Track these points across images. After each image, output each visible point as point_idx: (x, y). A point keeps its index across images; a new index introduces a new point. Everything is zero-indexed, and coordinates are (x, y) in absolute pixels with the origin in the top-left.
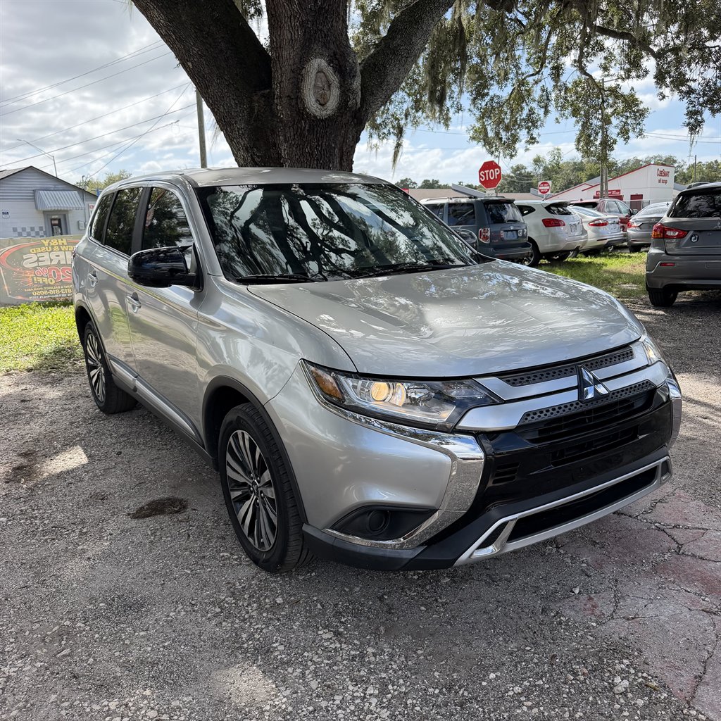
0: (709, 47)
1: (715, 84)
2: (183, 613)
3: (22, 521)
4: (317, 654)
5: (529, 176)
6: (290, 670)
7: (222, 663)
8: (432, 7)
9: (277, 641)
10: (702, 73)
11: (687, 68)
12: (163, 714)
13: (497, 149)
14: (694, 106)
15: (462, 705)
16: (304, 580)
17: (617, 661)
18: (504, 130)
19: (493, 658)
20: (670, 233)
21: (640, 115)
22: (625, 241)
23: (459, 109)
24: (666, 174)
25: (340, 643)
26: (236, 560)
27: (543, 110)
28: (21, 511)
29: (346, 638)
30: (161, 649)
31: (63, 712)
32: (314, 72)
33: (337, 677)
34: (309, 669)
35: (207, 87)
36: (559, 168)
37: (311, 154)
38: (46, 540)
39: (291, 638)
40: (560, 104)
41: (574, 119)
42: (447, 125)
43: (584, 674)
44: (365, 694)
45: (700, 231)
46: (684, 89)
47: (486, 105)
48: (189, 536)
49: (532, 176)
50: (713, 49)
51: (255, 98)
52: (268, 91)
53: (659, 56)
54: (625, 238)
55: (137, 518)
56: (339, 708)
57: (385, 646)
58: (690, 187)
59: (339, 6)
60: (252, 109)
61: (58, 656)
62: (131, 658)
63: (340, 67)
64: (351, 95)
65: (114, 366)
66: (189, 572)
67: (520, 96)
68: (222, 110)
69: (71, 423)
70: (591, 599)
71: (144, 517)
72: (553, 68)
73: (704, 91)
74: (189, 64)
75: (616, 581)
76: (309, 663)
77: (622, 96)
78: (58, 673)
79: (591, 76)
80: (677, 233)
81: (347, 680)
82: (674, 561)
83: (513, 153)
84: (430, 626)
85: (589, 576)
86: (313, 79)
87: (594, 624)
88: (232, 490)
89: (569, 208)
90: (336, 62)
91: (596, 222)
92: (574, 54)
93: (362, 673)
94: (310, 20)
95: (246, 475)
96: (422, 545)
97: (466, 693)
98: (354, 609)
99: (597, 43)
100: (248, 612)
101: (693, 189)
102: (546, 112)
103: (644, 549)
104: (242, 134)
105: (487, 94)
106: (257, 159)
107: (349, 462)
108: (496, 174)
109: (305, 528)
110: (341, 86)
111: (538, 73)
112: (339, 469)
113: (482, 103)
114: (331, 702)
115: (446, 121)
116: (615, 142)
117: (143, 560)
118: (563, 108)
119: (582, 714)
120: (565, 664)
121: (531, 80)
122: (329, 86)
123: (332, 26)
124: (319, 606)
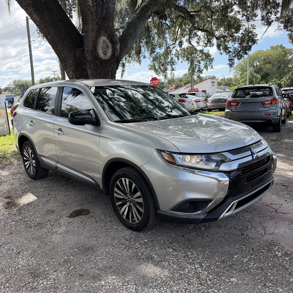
0: (235, 36)
1: (238, 49)
2: (111, 249)
3: (22, 223)
4: (170, 257)
5: (163, 83)
6: (164, 263)
7: (137, 264)
8: (143, 18)
9: (153, 254)
10: (233, 45)
11: (227, 43)
12: (125, 283)
13: (159, 73)
14: (231, 57)
15: (230, 267)
16: (151, 233)
17: (274, 247)
18: (162, 66)
19: (233, 251)
20: (232, 104)
21: (211, 60)
22: (206, 107)
23: (145, 57)
24: (214, 83)
25: (177, 252)
26: (121, 228)
27: (177, 58)
28: (19, 219)
29: (178, 251)
30: (110, 262)
31: (84, 288)
32: (102, 42)
33: (182, 263)
34: (170, 262)
35: (57, 47)
36: (174, 80)
37: (100, 74)
38: (37, 229)
39: (158, 253)
40: (182, 56)
41: (188, 62)
42: (140, 64)
43: (265, 252)
44: (195, 268)
45: (244, 103)
46: (227, 51)
47: (155, 56)
48: (97, 222)
49: (164, 83)
50: (237, 37)
51: (77, 51)
52: (82, 48)
53: (218, 39)
54: (207, 107)
55: (71, 217)
56: (189, 273)
57: (194, 251)
58: (238, 87)
59: (111, 17)
60: (75, 56)
61: (70, 269)
62: (100, 267)
63: (112, 40)
64: (116, 51)
65: (43, 159)
66: (105, 235)
67: (168, 52)
68: (63, 56)
69: (21, 184)
70: (255, 229)
71: (74, 217)
72: (179, 42)
73: (234, 52)
74: (49, 37)
75: (261, 223)
76: (170, 260)
77: (204, 53)
78: (73, 275)
79: (193, 46)
80: (235, 104)
81: (186, 264)
82: (276, 215)
83: (166, 74)
84: (206, 244)
85: (251, 222)
86: (101, 44)
87: (261, 237)
88: (116, 202)
89: (187, 95)
90: (110, 38)
91: (196, 101)
92: (187, 37)
93: (190, 261)
94: (100, 21)
95: (125, 195)
96: (206, 213)
97: (230, 263)
98: (175, 241)
99: (195, 33)
100: (136, 246)
101: (239, 87)
102: (178, 59)
103: (265, 212)
104: (72, 65)
105: (155, 52)
106: (77, 75)
107: (175, 186)
108: (157, 82)
109: (158, 211)
110: (112, 48)
111: (174, 44)
112: (171, 188)
113: (154, 55)
114: (185, 271)
115: (140, 62)
116: (203, 70)
117: (83, 232)
118: (184, 57)
119: (271, 265)
120: (258, 250)
121: (171, 47)
122: (108, 47)
123: (108, 24)
124: (162, 241)
